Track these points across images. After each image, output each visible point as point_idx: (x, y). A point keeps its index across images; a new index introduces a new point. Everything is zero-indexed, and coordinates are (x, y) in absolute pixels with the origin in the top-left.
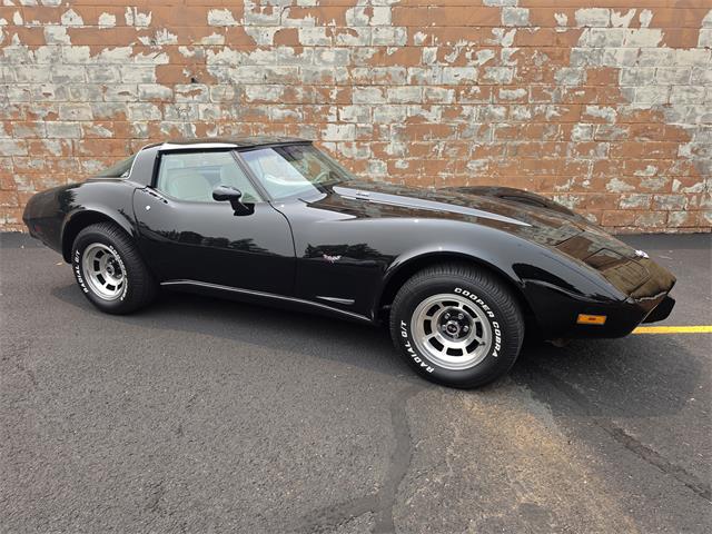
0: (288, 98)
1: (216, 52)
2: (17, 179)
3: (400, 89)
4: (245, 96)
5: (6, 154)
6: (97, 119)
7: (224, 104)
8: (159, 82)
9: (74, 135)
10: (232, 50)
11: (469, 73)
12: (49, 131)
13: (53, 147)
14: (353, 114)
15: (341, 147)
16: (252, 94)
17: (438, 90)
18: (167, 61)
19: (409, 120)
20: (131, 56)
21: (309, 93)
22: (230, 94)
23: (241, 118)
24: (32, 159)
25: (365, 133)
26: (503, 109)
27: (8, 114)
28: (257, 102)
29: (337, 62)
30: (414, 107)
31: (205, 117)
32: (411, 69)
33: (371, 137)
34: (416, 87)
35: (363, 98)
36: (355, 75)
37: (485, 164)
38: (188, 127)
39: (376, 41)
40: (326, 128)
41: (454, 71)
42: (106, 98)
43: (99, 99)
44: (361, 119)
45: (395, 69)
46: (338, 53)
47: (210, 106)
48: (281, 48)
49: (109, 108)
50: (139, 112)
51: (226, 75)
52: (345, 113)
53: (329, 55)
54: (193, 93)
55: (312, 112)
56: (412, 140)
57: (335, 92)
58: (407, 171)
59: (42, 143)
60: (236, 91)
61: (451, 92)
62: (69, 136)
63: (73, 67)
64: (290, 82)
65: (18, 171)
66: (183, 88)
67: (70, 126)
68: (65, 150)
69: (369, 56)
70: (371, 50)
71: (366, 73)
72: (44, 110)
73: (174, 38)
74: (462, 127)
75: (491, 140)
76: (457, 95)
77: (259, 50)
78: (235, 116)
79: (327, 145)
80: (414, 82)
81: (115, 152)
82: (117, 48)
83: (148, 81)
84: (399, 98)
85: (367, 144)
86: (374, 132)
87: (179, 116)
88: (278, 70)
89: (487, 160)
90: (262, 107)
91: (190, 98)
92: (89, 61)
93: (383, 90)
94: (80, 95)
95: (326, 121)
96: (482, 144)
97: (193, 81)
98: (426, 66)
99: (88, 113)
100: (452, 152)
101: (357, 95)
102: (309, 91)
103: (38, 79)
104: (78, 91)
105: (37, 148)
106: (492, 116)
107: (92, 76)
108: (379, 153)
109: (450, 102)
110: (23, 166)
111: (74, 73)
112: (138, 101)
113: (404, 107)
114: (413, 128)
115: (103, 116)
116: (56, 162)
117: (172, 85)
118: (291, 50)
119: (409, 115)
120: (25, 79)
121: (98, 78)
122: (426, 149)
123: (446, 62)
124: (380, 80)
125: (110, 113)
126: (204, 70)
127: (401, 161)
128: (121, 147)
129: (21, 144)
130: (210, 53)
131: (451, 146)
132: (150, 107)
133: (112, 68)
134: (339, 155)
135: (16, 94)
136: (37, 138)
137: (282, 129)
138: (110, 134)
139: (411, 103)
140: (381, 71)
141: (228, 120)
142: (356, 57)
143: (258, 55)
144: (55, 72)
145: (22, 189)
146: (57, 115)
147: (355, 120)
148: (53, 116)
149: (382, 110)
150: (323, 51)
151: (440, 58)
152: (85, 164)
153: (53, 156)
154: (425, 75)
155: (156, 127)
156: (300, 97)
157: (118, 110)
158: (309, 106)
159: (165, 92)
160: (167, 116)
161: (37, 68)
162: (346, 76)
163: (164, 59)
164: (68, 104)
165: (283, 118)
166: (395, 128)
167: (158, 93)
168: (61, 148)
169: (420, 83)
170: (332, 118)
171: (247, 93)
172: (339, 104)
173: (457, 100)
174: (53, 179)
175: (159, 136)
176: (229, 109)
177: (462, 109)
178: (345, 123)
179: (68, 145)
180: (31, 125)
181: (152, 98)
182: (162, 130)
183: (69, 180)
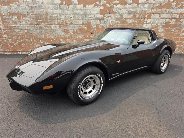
0: (134, 18)
1: (116, 5)
2: (61, 40)
3: (164, 14)
4: (123, 17)
5: (59, 34)
6: (83, 24)
7: (117, 19)
8: (100, 14)
9: (77, 28)
10: (121, 5)
11: (183, 10)
12: (70, 27)
13: (71, 32)
14: (151, 21)
16: (124, 16)
17: (174, 15)
18: (103, 8)
19: (166, 23)
20: (94, 7)
21: (140, 16)
22: (119, 17)
23: (121, 23)
24: (65, 35)
25: (154, 26)
27: (60, 23)
28: (126, 19)
29: (148, 8)
30: (168, 19)
31: (111, 23)
32: (168, 9)
34: (169, 14)
36: (153, 11)
38: (107, 26)
39: (159, 2)
40: (143, 25)
41: (179, 9)
42: (86, 19)
43: (84, 19)
44: (153, 23)
45: (164, 9)
46: (149, 5)
47: (113, 20)
48: (133, 4)
49: (86, 21)
50: (94, 22)
51: (118, 12)
52: (149, 21)
53: (146, 6)
54: (109, 17)
55: (140, 21)
56: (166, 28)
57: (147, 16)
58: (164, 36)
60: (120, 16)
61: (178, 15)
63: (78, 10)
64: (135, 13)
65: (62, 38)
66: (107, 15)
67: (76, 26)
68: (74, 32)
69: (157, 6)
70: (158, 4)
71: (156, 10)
72: (70, 22)
73: (105, 2)
74: (180, 24)
76: (180, 16)
77: (128, 5)
78: (119, 22)
80: (169, 13)
81: (87, 33)
82: (90, 5)
83: (97, 14)
84: (164, 17)
85: (154, 29)
86: (156, 26)
87: (105, 23)
88: (132, 10)
90: (127, 20)
91: (108, 18)
92: (82, 9)
93: (160, 15)
94: (79, 18)
95: (143, 23)
97: (109, 13)
98: (172, 8)
99: (81, 23)
100: (176, 31)
101: (153, 16)
102: (140, 15)
103: (69, 14)
104: (79, 17)
105: (67, 32)
107: (83, 12)
109: (177, 18)
111: (78, 12)
112: (94, 19)
113: (165, 19)
114: (167, 25)
115: (85, 23)
116: (71, 35)
117: (104, 15)
118: (136, 5)
119: (166, 21)
120: (65, 13)
121: (84, 13)
122: (169, 30)
123: (178, 7)
124: (159, 12)
126: (113, 10)
127: (162, 34)
128: (89, 32)
129: (63, 31)
130: (115, 6)
131: (176, 30)
132: (97, 21)
133: (88, 11)
135: (63, 17)
136: (67, 29)
137: (131, 26)
138: (86, 28)
139: (167, 18)
140: (160, 10)
141: (117, 24)
142: (153, 6)
143: (127, 6)
144: (73, 12)
145: (62, 43)
147: (151, 23)
148: (72, 23)
149: (159, 20)
150: (145, 5)
151: (176, 6)
152: (79, 36)
153: (71, 34)
154: (171, 11)
155: (98, 26)
156: (137, 17)
157: (89, 22)
158: (139, 19)
159: (102, 17)
160: (101, 23)
161: (69, 11)
162: (150, 11)
163: (102, 8)
164: (76, 20)
165: (132, 23)
166: (162, 25)
167: (100, 17)
168: (73, 32)
169: (170, 13)
170: (145, 23)
171: (123, 16)
172: (147, 19)
173: (179, 17)
174: (70, 40)
175: (99, 28)
176: (118, 21)
177: (180, 20)
178: (148, 24)
179: (75, 31)
180: (66, 26)
181: (98, 18)
182: (100, 27)
183: (75, 40)
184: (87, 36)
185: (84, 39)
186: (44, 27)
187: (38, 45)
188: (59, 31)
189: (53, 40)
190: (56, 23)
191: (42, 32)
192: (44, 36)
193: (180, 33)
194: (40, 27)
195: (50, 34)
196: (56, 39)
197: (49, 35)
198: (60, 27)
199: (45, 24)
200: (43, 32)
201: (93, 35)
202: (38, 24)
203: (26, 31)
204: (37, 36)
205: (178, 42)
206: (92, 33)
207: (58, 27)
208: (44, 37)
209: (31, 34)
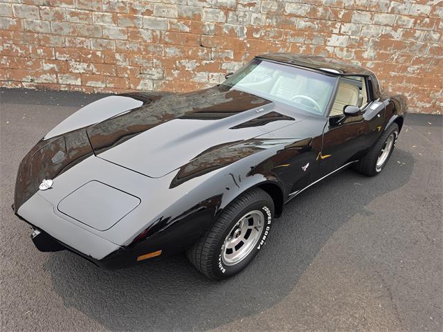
0: (312, 15)
2: (118, 56)
3: (383, 15)
4: (284, 10)
5: (111, 38)
6: (180, 18)
7: (269, 15)
9: (162, 28)
11: (426, 9)
12: (144, 23)
13: (146, 35)
14: (350, 29)
15: (337, 50)
16: (289, 9)
17: (406, 18)
19: (382, 36)
21: (326, 12)
22: (275, 8)
23: (278, 26)
24: (130, 42)
25: (354, 43)
26: (439, 35)
27: (116, 8)
28: (291, 15)
30: (388, 28)
31: (254, 23)
32: (393, 2)
33: (357, 45)
34: (393, 15)
35: (358, 19)
36: (357, 3)
37: (418, 68)
38: (242, 29)
40: (331, 37)
41: (418, 7)
42: (189, 3)
43: (184, 3)
44: (354, 33)
45: (383, 1)
49: (190, 10)
50: (210, 15)
52: (345, 28)
54: (250, 5)
55: (325, 25)
56: (381, 50)
57: (342, 13)
59: (139, 32)
60: (279, 6)
61: (412, 20)
62: (159, 28)
64: (315, 3)
65: (119, 51)
67: (160, 21)
68: (154, 38)
71: (365, 2)
72: (143, 7)
74: (412, 44)
75: (426, 54)
76: (415, 23)
78: (275, 24)
79: (328, 48)
80: (393, 12)
81: (190, 43)
84: (380, 21)
85: (353, 50)
86: (359, 43)
87: (238, 21)
89: (420, 67)
90: (293, 19)
91: (247, 8)
93: (372, 15)
95: (332, 32)
96: (420, 56)
99: (174, 13)
100: (401, 60)
101: (355, 16)
102: (326, 10)
105: (134, 35)
106: (431, 39)
108: (359, 56)
109: (409, 27)
110: (123, 47)
112: (211, 7)
113: (382, 27)
114: (384, 42)
115: (185, 16)
116: (147, 46)
119: (383, 33)
122: (387, 56)
124: (373, 7)
125: (190, 14)
127: (370, 62)
128: (194, 40)
129: (123, 32)
131: (402, 56)
132: (219, 13)
134: (334, 56)
136: (135, 27)
137: (302, 35)
138: (187, 29)
139: (386, 25)
140: (375, 2)
141: (269, 26)
145: (120, 64)
146: (152, 12)
147: (350, 33)
148: (149, 12)
149: (367, 29)
152: (167, 50)
153: (145, 41)
154: (400, 8)
155: (220, 27)
156: (319, 14)
157: (196, 12)
158: (323, 21)
159: (231, 3)
160: (229, 20)
162: (352, 3)
164: (161, 4)
165: (305, 27)
166: (373, 41)
167: (226, 3)
168: (151, 36)
169: (396, 12)
170: (336, 31)
171: (286, 8)
172: (343, 22)
173: (414, 26)
174: (144, 58)
175: (220, 34)
176: (271, 19)
177: (415, 32)
178: (343, 35)
179: (157, 35)
180: (133, 18)
181: (221, 6)
182: (224, 30)
183: (155, 61)
184: (190, 53)
185: (180, 58)
186: (68, 16)
187: (52, 66)
188: (113, 30)
189: (94, 54)
190: (104, 7)
191: (61, 29)
192: (69, 41)
193: (408, 64)
194: (57, 13)
195: (86, 37)
196: (103, 52)
197: (84, 39)
198: (115, 19)
199: (71, 8)
200: (66, 30)
201: (206, 51)
202: (49, 5)
203: (13, 22)
204: (47, 40)
205: (401, 85)
206: (201, 46)
207: (110, 20)
208: (67, 44)
209: (29, 31)
